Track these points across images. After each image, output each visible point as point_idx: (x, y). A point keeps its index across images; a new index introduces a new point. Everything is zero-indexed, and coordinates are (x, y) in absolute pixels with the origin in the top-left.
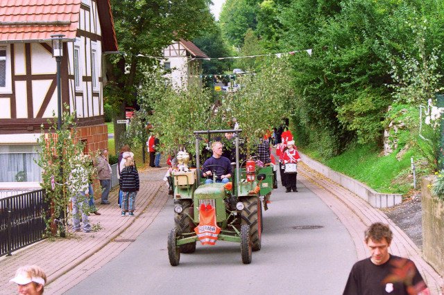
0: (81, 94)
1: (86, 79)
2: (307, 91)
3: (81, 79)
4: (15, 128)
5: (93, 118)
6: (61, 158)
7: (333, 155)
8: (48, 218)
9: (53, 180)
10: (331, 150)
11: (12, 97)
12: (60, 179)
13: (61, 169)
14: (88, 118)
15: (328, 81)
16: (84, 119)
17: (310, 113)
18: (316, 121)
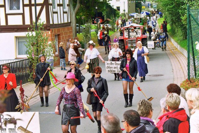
0: (57, 13)
1: (59, 5)
2: (168, 9)
3: (56, 5)
4: (24, 29)
5: (64, 23)
6: (37, 44)
7: (183, 40)
8: (31, 72)
9: (33, 54)
10: (182, 37)
11: (23, 14)
12: (37, 54)
13: (37, 49)
14: (61, 24)
15: (177, 4)
16: (58, 24)
17: (172, 20)
18: (175, 23)
